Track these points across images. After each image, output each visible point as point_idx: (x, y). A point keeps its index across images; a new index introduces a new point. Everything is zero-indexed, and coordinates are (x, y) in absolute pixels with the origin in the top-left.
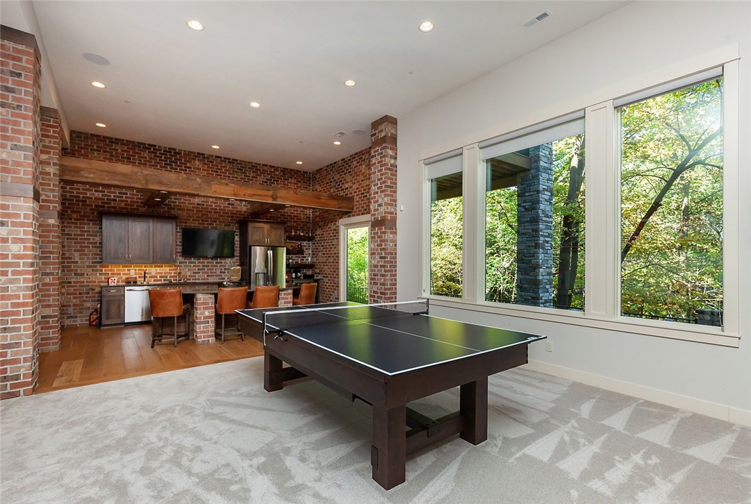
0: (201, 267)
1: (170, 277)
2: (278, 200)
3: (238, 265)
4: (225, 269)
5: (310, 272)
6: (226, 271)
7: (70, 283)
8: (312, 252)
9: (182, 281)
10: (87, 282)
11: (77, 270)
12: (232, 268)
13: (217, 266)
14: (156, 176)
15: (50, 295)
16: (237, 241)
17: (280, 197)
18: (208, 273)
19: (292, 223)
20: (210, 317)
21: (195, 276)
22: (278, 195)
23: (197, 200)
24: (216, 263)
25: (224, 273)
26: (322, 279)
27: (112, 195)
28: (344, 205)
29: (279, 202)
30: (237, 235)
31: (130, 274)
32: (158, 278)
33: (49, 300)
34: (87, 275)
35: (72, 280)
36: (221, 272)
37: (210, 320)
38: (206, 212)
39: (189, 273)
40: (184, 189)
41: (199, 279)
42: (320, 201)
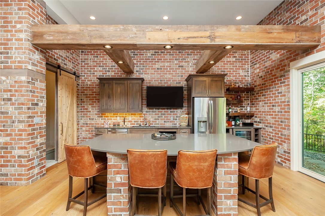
0: (160, 115)
1: (140, 122)
2: (216, 40)
3: (186, 114)
4: (177, 117)
5: (248, 121)
6: (178, 118)
7: (87, 124)
8: (251, 102)
9: (148, 125)
10: (95, 124)
11: (90, 117)
12: (182, 116)
13: (171, 114)
14: (97, 31)
15: (22, 140)
16: (185, 95)
17: (220, 37)
18: (164, 119)
19: (232, 78)
20: (122, 185)
21: (156, 122)
22: (217, 34)
23: (157, 66)
24: (170, 112)
25: (176, 119)
26: (264, 129)
27: (107, 68)
28: (306, 37)
29: (218, 42)
30: (185, 90)
31: (117, 119)
32: (133, 123)
33: (22, 143)
34: (95, 119)
35: (88, 123)
36: (174, 119)
37: (122, 188)
38: (163, 74)
39: (152, 120)
40: (121, 40)
41: (159, 124)
42: (271, 35)
